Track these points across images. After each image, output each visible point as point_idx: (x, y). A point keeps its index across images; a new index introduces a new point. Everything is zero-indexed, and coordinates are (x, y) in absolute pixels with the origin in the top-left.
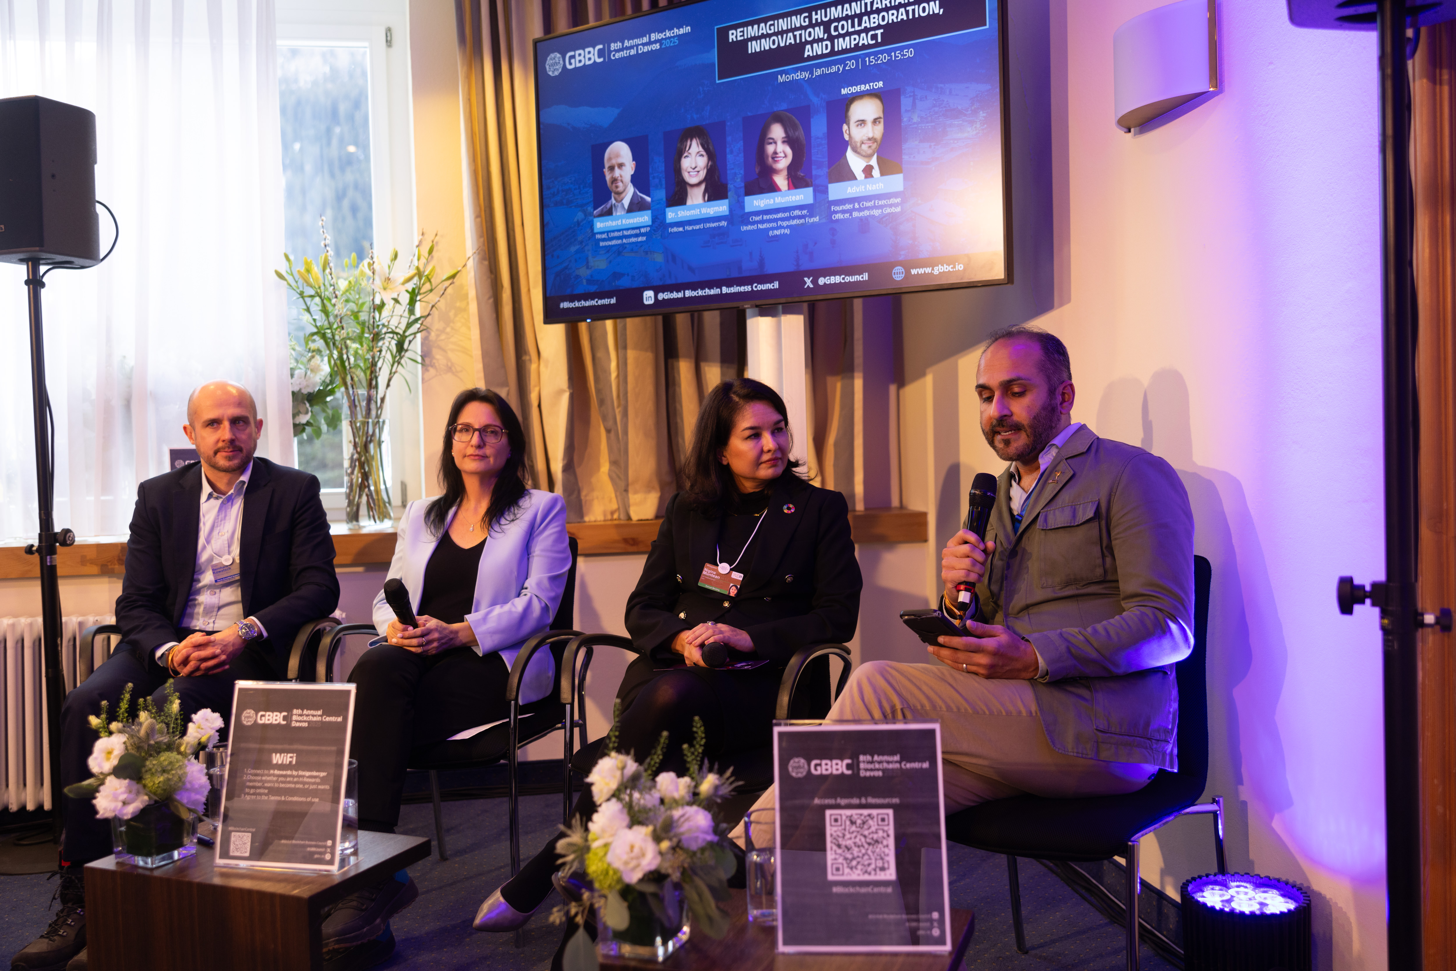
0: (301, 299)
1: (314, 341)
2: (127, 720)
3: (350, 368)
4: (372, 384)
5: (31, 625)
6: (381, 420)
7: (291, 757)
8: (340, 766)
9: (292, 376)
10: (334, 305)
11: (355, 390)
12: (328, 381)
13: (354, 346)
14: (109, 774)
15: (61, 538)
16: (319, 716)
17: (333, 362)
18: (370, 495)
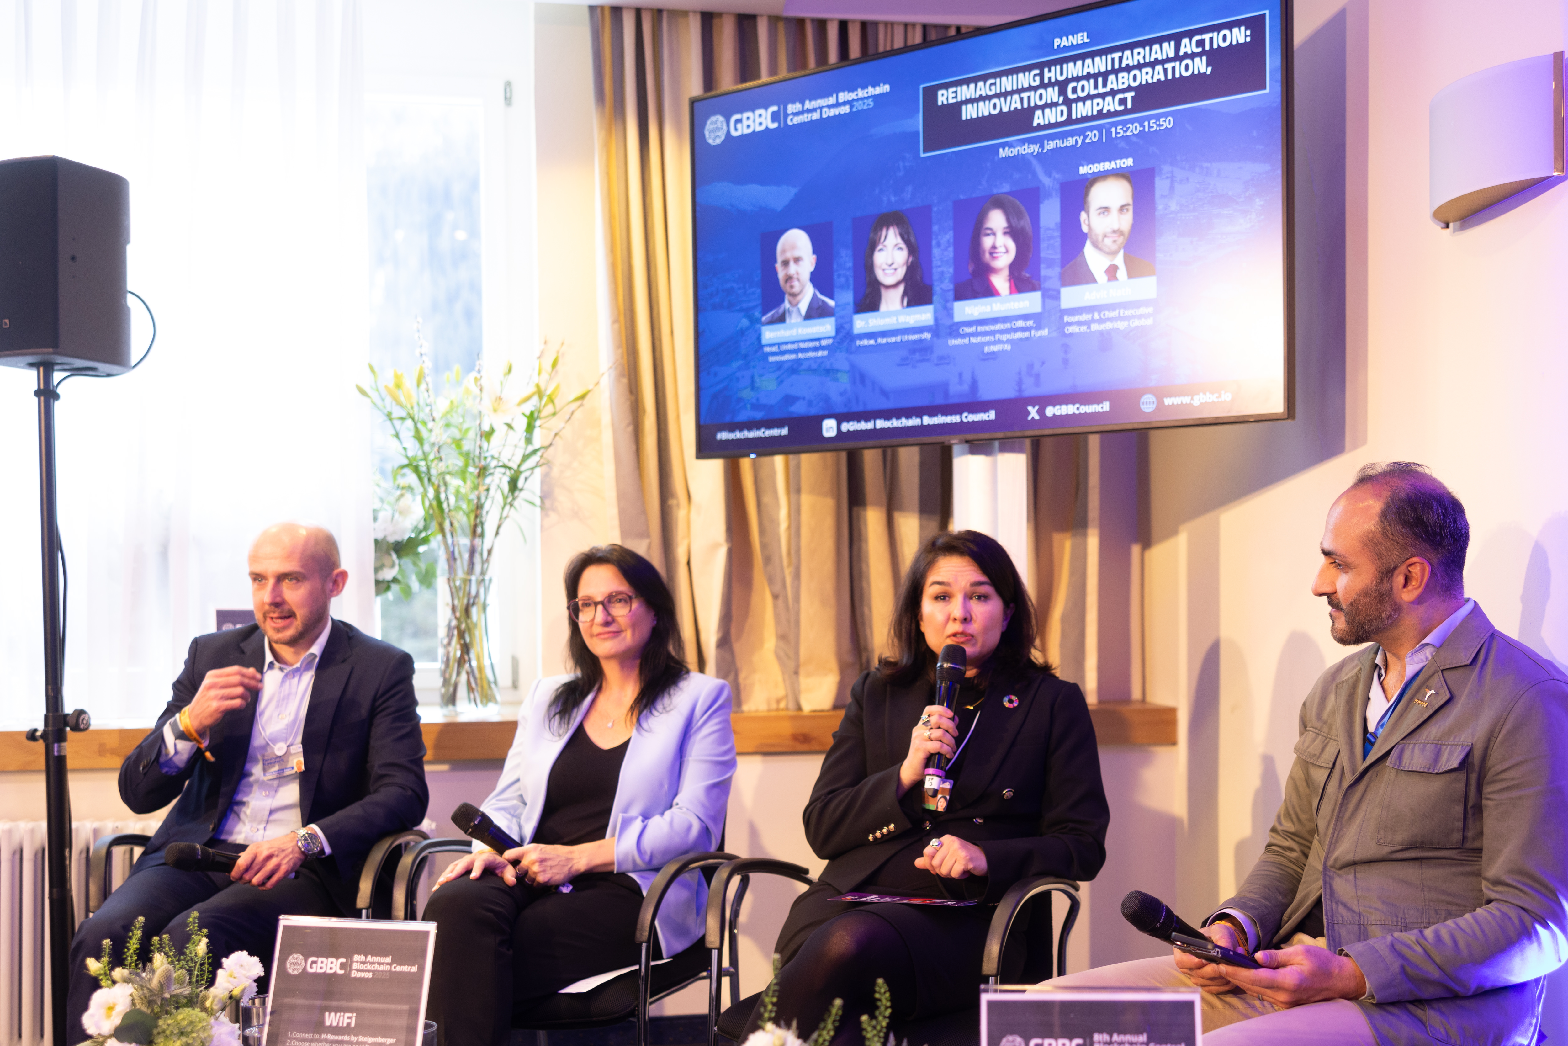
0: (388, 423)
1: (404, 475)
2: (137, 965)
3: (450, 511)
4: (476, 531)
5: (32, 831)
6: (487, 578)
7: (349, 1018)
8: (413, 1030)
9: (375, 519)
10: (431, 431)
11: (455, 539)
12: (421, 526)
13: (454, 482)
14: (110, 1037)
15: (72, 721)
16: (387, 964)
17: (427, 503)
18: (470, 673)
